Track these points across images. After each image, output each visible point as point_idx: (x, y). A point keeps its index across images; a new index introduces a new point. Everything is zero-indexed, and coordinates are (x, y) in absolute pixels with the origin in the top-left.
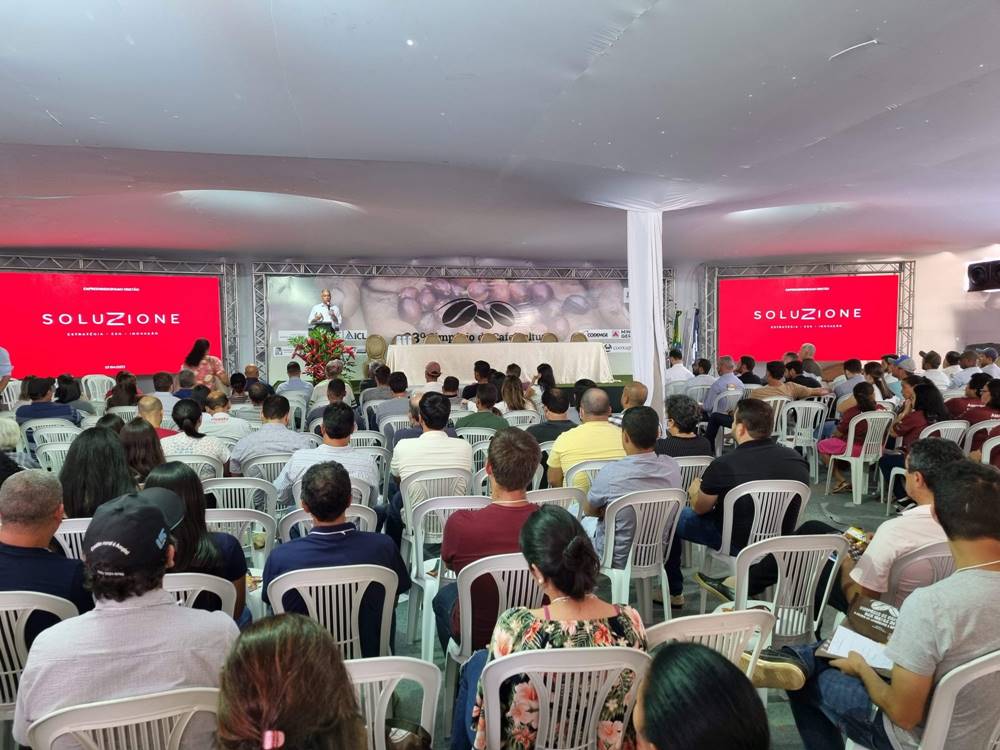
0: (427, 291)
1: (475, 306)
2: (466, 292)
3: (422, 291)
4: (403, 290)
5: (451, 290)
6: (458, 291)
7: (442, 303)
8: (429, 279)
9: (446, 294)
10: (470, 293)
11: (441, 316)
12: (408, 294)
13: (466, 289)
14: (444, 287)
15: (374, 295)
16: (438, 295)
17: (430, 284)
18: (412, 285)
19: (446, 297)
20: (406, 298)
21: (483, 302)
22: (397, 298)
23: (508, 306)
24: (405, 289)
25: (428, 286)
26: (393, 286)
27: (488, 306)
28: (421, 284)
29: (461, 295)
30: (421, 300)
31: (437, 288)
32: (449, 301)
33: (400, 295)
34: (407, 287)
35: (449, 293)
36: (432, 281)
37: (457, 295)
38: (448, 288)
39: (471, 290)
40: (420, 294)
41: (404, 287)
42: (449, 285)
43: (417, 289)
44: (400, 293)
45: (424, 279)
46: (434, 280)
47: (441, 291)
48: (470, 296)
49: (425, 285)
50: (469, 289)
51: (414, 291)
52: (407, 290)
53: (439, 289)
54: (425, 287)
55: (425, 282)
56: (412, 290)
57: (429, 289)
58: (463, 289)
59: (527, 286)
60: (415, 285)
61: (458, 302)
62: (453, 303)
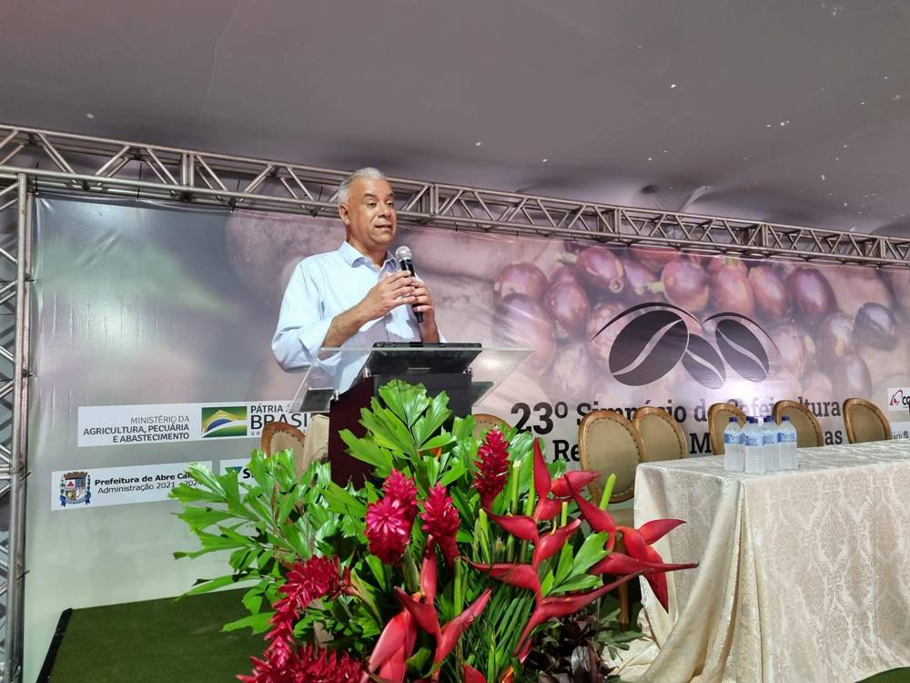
0: (567, 278)
1: (682, 326)
2: (657, 287)
3: (557, 276)
4: (504, 272)
5: (625, 275)
6: (641, 283)
7: (606, 314)
8: (571, 246)
9: (614, 288)
10: (669, 289)
11: (606, 353)
12: (518, 284)
13: (658, 276)
14: (607, 269)
16: (594, 292)
17: (573, 258)
18: (527, 259)
19: (612, 299)
20: (514, 296)
21: (698, 315)
22: (487, 294)
23: (752, 328)
24: (510, 267)
25: (565, 263)
26: (477, 258)
27: (711, 327)
28: (550, 256)
29: (648, 292)
30: (553, 303)
31: (592, 272)
32: (622, 308)
33: (497, 287)
34: (514, 263)
35: (622, 286)
36: (577, 251)
37: (639, 292)
38: (617, 273)
39: (671, 281)
40: (550, 286)
41: (507, 263)
42: (617, 263)
43: (541, 272)
44: (499, 280)
45: (556, 243)
46: (582, 248)
47: (601, 280)
48: (670, 296)
49: (560, 261)
50: (666, 279)
51: (534, 276)
52: (516, 272)
53: (596, 274)
54: (561, 265)
55: (561, 253)
56: (528, 274)
57: (571, 274)
58: (651, 277)
59: (784, 277)
60: (536, 258)
61: (643, 311)
62: (633, 316)
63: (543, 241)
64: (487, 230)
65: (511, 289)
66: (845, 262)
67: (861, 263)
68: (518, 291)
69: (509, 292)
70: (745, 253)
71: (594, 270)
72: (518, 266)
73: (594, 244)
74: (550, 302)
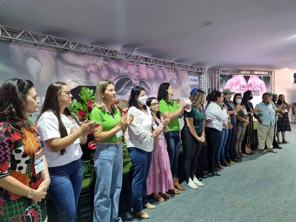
1: (131, 81)
2: (126, 71)
3: (102, 67)
4: (89, 65)
5: (118, 68)
6: (122, 70)
7: (114, 78)
8: (105, 60)
9: (116, 71)
10: (128, 72)
12: (92, 69)
14: (114, 66)
15: (67, 67)
16: (111, 72)
17: (106, 63)
18: (94, 62)
19: (115, 74)
20: (91, 72)
21: (135, 79)
22: (84, 71)
24: (90, 64)
25: (104, 64)
26: (81, 61)
27: (138, 82)
28: (100, 62)
29: (124, 73)
30: (101, 74)
31: (110, 67)
32: (117, 76)
33: (87, 69)
34: (91, 63)
35: (118, 71)
36: (107, 61)
37: (122, 72)
38: (116, 68)
39: (129, 70)
40: (100, 70)
41: (89, 63)
42: (117, 65)
43: (98, 66)
44: (87, 67)
45: (102, 58)
46: (108, 60)
47: (112, 69)
48: (129, 74)
49: (103, 63)
50: (128, 69)
51: (96, 67)
52: (91, 65)
53: (111, 67)
54: (103, 64)
55: (103, 61)
56: (94, 66)
57: (105, 67)
58: (125, 69)
59: (155, 71)
60: (97, 62)
61: (122, 77)
62: (120, 78)
63: (99, 58)
64: (84, 54)
65: (90, 70)
66: (168, 68)
67: (171, 68)
68: (92, 70)
69: (90, 71)
70: (147, 64)
71: (111, 66)
72: (92, 64)
73: (111, 59)
74: (100, 74)
